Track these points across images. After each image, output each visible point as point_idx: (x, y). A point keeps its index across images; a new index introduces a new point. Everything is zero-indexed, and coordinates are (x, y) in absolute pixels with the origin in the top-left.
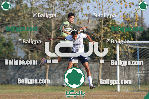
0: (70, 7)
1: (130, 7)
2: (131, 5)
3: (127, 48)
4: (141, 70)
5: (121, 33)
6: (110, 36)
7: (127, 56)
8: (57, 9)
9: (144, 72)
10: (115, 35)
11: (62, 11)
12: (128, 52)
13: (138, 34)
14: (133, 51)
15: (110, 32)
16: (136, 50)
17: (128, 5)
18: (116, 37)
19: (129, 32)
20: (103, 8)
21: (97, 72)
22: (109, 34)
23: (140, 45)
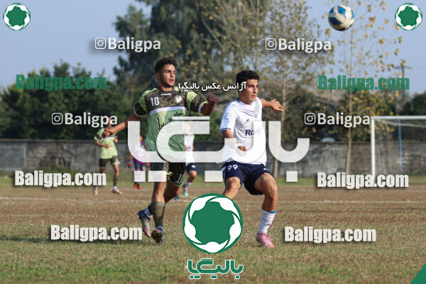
0: (307, 70)
1: (389, 70)
2: (391, 67)
3: (384, 125)
4: (403, 156)
5: (377, 105)
6: (361, 109)
7: (385, 137)
8: (290, 73)
9: (407, 158)
10: (368, 109)
11: (296, 76)
12: (385, 131)
13: (399, 107)
14: (393, 130)
15: (361, 104)
16: (396, 128)
17: (386, 67)
18: (369, 111)
19: (388, 104)
20: (353, 71)
21: (343, 158)
22: (359, 107)
23: (402, 121)
